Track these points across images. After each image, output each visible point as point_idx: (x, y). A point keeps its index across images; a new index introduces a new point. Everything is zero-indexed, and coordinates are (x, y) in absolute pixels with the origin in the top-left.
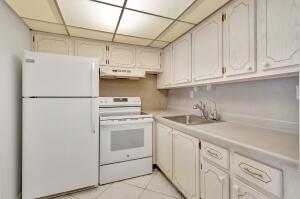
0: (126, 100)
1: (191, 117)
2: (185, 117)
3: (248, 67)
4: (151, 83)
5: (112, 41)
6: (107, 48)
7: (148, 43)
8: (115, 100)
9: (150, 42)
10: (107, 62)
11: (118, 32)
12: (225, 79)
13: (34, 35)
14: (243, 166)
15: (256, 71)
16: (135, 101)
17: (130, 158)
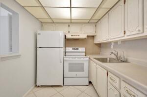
0: (78, 49)
1: (110, 59)
2: (106, 59)
3: (137, 30)
4: (90, 41)
5: (71, 22)
6: (69, 26)
7: (88, 21)
8: (73, 49)
9: (88, 20)
10: (69, 32)
11: (72, 18)
12: (126, 38)
13: (42, 24)
14: (126, 88)
15: (143, 32)
16: (82, 49)
17: (77, 76)
